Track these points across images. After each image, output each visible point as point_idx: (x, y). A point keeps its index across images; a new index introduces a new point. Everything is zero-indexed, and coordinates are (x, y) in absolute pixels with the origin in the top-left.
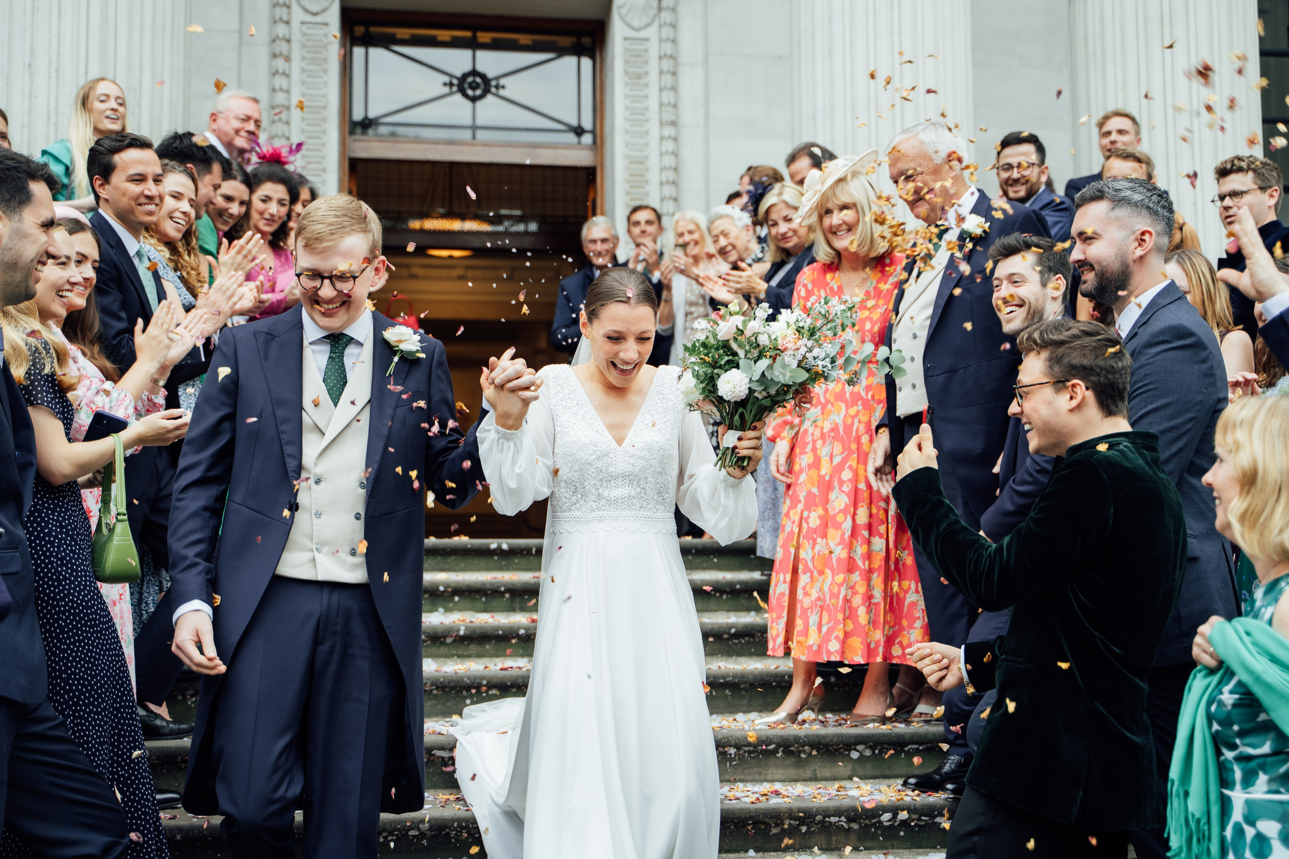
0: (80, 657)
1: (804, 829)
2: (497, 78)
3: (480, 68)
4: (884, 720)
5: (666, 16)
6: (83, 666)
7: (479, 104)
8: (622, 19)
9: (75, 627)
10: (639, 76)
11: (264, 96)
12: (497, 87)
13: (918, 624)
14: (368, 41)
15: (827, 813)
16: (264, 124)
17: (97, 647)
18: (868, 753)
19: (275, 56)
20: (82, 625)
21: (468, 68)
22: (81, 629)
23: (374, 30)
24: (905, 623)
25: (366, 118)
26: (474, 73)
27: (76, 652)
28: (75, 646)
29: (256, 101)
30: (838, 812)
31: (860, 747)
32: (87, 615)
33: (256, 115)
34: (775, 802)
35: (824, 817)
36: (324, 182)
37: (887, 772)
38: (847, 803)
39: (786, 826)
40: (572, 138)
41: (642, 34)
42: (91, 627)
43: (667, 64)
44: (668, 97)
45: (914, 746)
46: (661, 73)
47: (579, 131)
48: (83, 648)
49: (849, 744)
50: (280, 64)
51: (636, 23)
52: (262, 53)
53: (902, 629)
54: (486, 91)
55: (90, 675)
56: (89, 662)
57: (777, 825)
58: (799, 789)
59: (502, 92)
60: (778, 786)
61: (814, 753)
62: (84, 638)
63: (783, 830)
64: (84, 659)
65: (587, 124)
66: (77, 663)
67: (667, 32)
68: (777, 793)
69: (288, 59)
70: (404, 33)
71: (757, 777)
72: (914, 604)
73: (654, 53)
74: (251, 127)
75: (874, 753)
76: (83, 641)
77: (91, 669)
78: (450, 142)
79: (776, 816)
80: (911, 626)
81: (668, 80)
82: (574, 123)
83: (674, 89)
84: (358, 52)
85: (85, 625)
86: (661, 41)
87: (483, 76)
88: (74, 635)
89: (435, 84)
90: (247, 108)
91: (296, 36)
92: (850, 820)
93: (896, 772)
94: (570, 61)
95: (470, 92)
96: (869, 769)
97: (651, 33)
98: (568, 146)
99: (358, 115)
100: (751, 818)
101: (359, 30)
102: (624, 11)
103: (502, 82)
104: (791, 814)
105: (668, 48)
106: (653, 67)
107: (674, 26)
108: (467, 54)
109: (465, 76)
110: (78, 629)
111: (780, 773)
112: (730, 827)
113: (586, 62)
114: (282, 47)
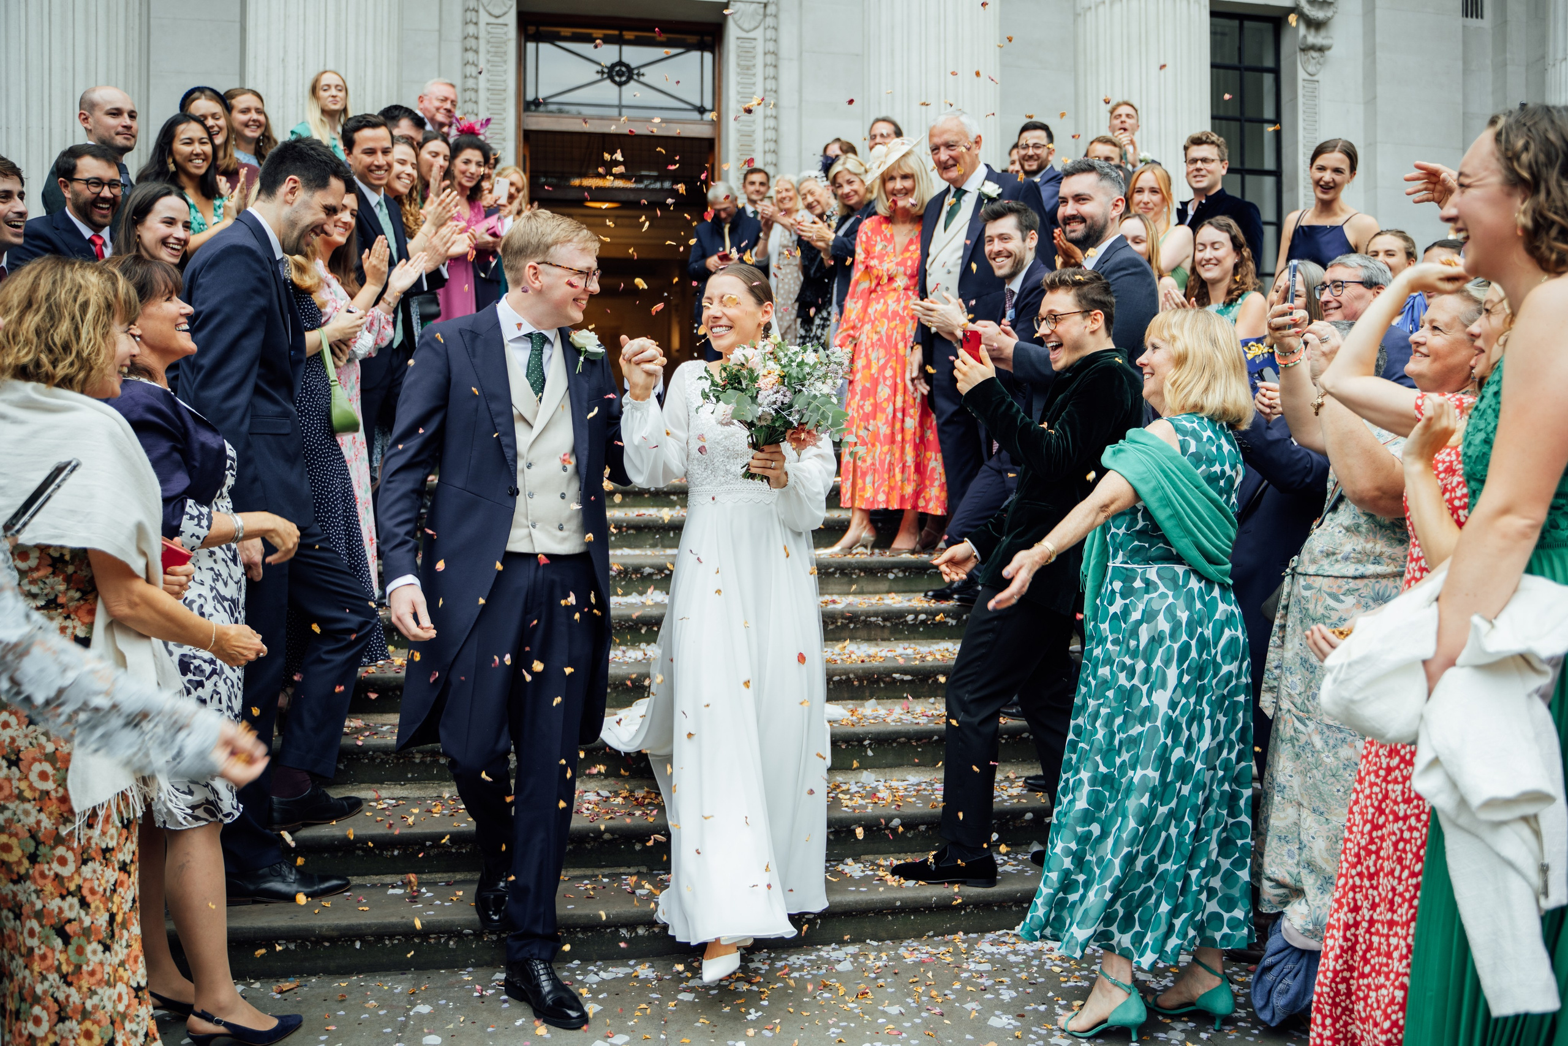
2: (639, 68)
3: (625, 60)
4: (913, 552)
5: (770, 21)
7: (624, 88)
8: (736, 22)
10: (748, 68)
11: (458, 82)
12: (638, 74)
13: (937, 483)
14: (538, 38)
16: (459, 104)
18: (901, 575)
19: (466, 50)
21: (616, 59)
23: (542, 29)
24: (927, 483)
25: (537, 99)
26: (620, 63)
29: (453, 86)
30: (876, 614)
31: (895, 571)
33: (452, 97)
36: (504, 149)
37: (914, 588)
38: (882, 608)
40: (696, 115)
41: (751, 35)
43: (770, 59)
44: (770, 84)
46: (765, 65)
47: (702, 110)
49: (887, 568)
50: (470, 56)
51: (746, 26)
52: (457, 48)
53: (925, 487)
54: (630, 78)
58: (850, 599)
59: (642, 79)
60: (835, 597)
61: (862, 574)
65: (708, 104)
67: (770, 34)
69: (476, 52)
70: (566, 31)
72: (933, 469)
73: (760, 50)
74: (448, 105)
75: (905, 575)
78: (602, 118)
81: (771, 71)
82: (698, 104)
83: (775, 78)
84: (531, 46)
86: (765, 40)
87: (627, 66)
89: (590, 72)
90: (447, 92)
91: (482, 34)
92: (885, 619)
94: (695, 55)
95: (617, 79)
96: (901, 586)
97: (758, 34)
98: (693, 122)
99: (530, 97)
101: (532, 29)
102: (737, 16)
103: (642, 71)
105: (771, 46)
106: (759, 61)
107: (776, 29)
108: (616, 48)
109: (613, 66)
111: (837, 588)
113: (708, 56)
114: (471, 43)
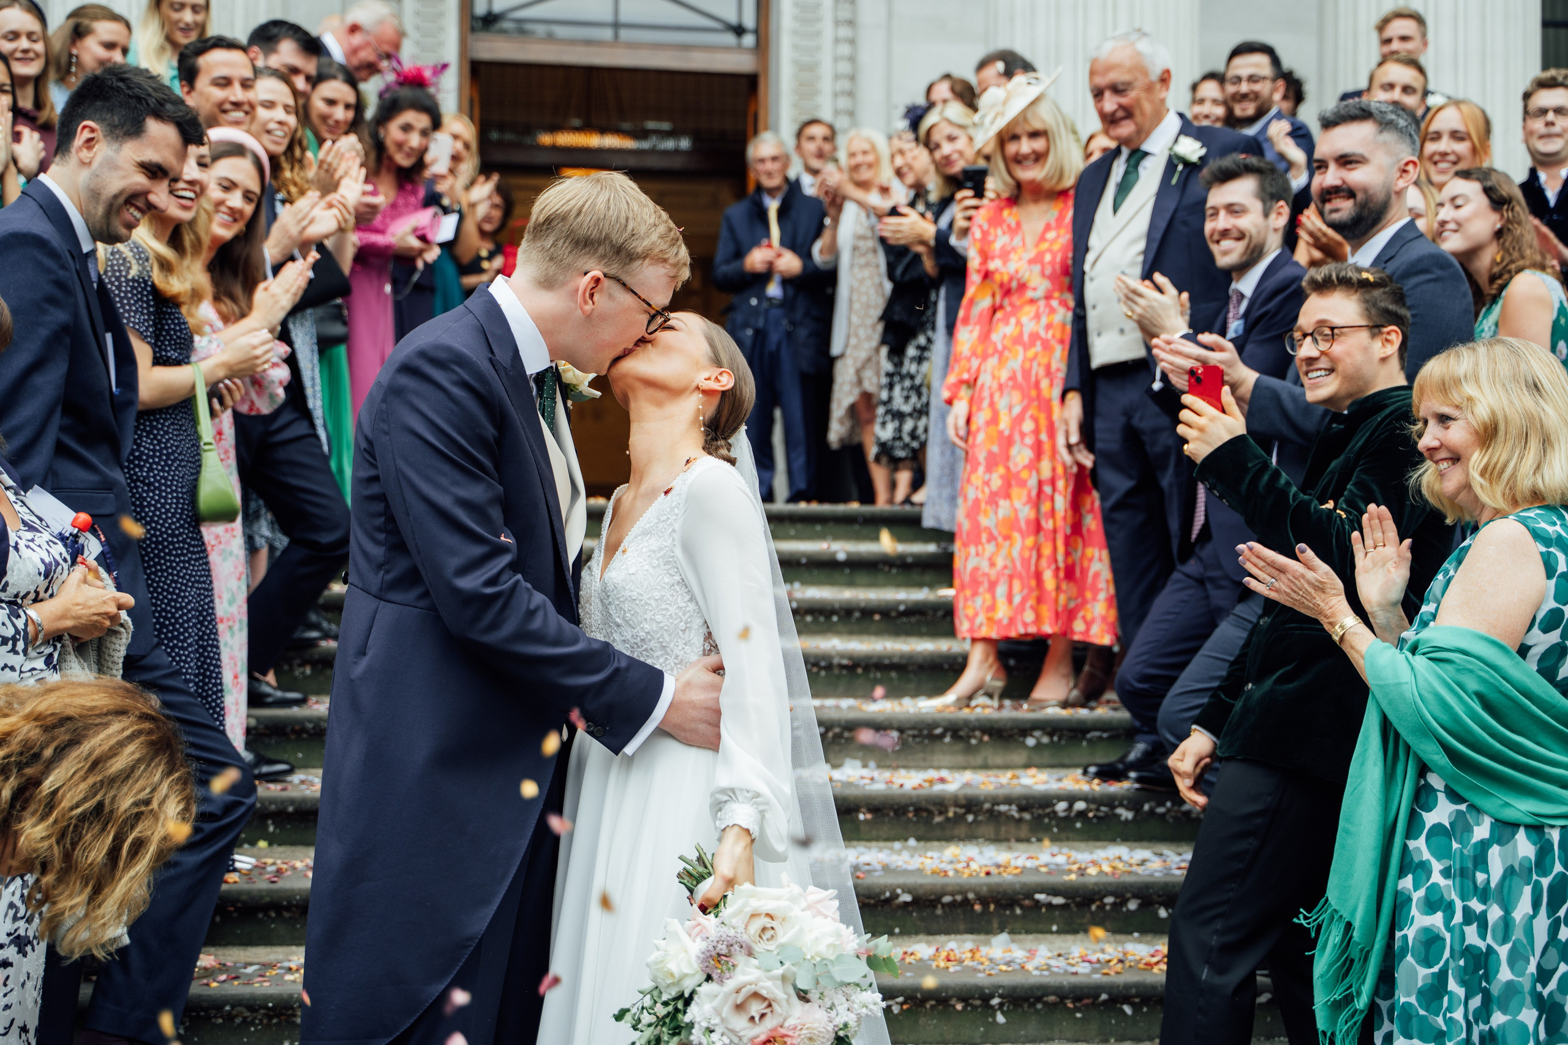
0: (162, 588)
1: (970, 818)
4: (1065, 705)
6: (165, 597)
9: (156, 556)
13: (1102, 596)
15: (996, 801)
17: (183, 578)
18: (1045, 740)
20: (166, 554)
22: (163, 558)
24: (1089, 595)
27: (158, 582)
28: (156, 576)
30: (1008, 800)
31: (1037, 733)
32: (172, 543)
34: (938, 788)
35: (993, 805)
37: (1066, 761)
38: (1018, 791)
39: (951, 814)
42: (177, 556)
45: (1097, 734)
48: (166, 578)
49: (1024, 729)
53: (1085, 602)
55: (175, 607)
56: (172, 593)
57: (941, 813)
58: (968, 776)
60: (944, 773)
61: (986, 738)
62: (168, 567)
63: (948, 819)
64: (167, 591)
66: (159, 594)
68: (942, 780)
71: (922, 764)
72: (1097, 575)
75: (1052, 741)
76: (166, 571)
77: (176, 601)
79: (940, 804)
80: (1095, 599)
85: (170, 554)
88: (155, 564)
92: (1022, 809)
93: (1077, 761)
96: (1046, 758)
100: (912, 804)
104: (956, 801)
110: (160, 558)
111: (947, 759)
112: (888, 815)
